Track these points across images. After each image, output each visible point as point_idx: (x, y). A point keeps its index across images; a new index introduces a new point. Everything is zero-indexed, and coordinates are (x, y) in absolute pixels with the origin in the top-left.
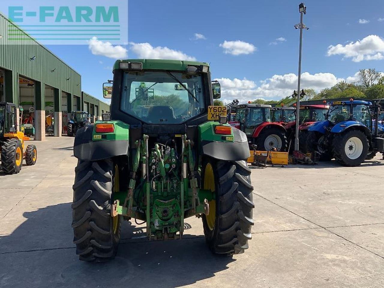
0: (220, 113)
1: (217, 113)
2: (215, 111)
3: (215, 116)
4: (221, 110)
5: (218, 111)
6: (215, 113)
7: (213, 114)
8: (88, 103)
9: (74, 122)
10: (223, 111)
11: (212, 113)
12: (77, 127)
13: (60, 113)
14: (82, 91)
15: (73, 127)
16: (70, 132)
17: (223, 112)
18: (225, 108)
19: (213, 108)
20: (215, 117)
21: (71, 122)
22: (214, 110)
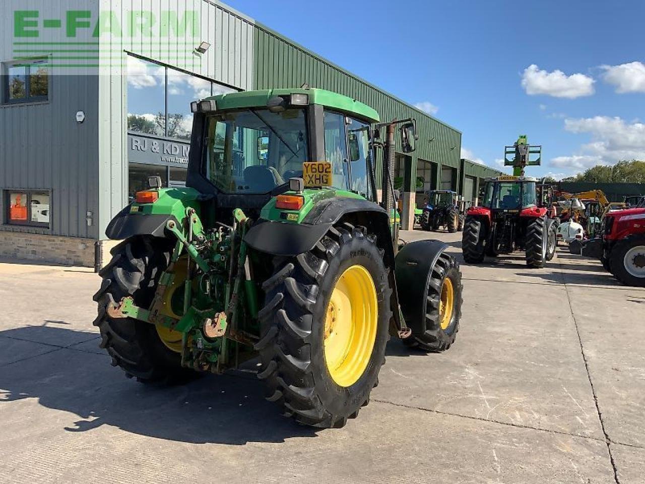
0: (322, 174)
1: (318, 174)
2: (314, 170)
3: (313, 179)
4: (323, 168)
5: (319, 172)
6: (314, 174)
7: (311, 176)
8: (475, 179)
9: (433, 208)
10: (326, 170)
11: (309, 175)
12: (436, 217)
13: (411, 193)
14: (461, 158)
15: (431, 216)
16: (426, 224)
17: (326, 172)
18: (329, 166)
19: (310, 167)
20: (314, 181)
21: (428, 207)
22: (312, 168)
